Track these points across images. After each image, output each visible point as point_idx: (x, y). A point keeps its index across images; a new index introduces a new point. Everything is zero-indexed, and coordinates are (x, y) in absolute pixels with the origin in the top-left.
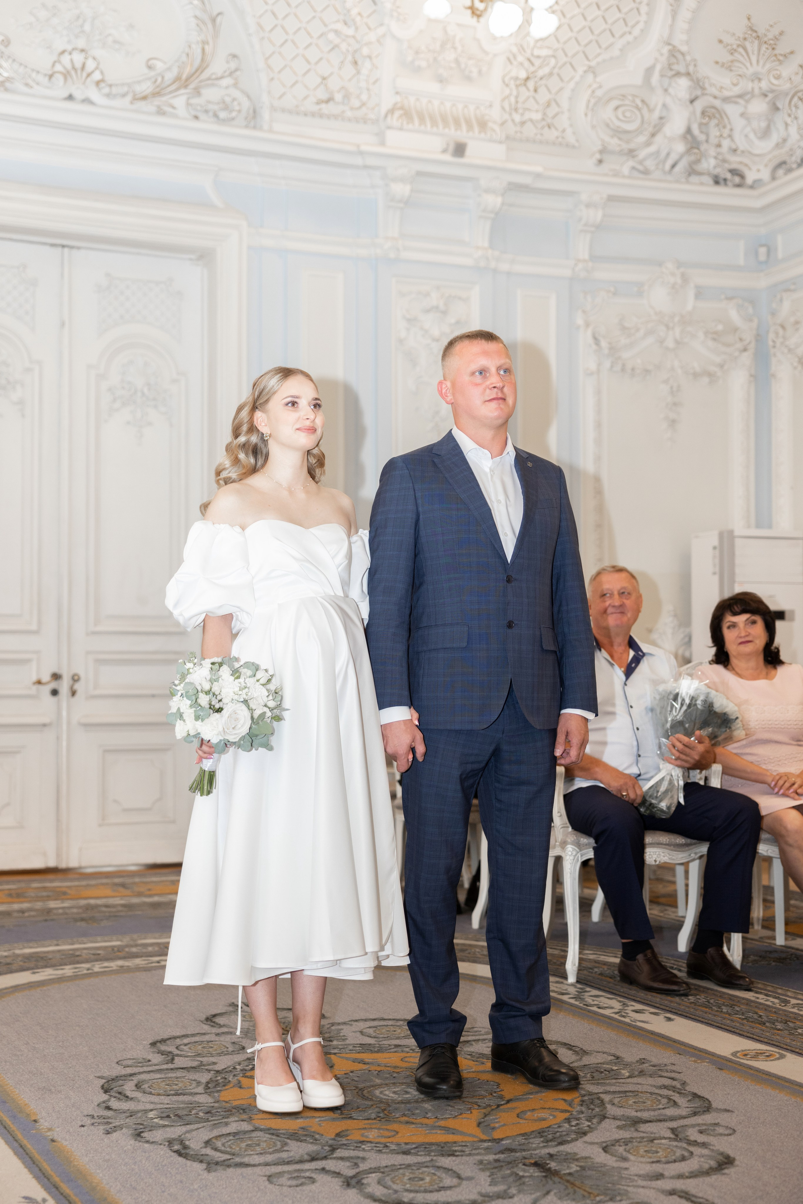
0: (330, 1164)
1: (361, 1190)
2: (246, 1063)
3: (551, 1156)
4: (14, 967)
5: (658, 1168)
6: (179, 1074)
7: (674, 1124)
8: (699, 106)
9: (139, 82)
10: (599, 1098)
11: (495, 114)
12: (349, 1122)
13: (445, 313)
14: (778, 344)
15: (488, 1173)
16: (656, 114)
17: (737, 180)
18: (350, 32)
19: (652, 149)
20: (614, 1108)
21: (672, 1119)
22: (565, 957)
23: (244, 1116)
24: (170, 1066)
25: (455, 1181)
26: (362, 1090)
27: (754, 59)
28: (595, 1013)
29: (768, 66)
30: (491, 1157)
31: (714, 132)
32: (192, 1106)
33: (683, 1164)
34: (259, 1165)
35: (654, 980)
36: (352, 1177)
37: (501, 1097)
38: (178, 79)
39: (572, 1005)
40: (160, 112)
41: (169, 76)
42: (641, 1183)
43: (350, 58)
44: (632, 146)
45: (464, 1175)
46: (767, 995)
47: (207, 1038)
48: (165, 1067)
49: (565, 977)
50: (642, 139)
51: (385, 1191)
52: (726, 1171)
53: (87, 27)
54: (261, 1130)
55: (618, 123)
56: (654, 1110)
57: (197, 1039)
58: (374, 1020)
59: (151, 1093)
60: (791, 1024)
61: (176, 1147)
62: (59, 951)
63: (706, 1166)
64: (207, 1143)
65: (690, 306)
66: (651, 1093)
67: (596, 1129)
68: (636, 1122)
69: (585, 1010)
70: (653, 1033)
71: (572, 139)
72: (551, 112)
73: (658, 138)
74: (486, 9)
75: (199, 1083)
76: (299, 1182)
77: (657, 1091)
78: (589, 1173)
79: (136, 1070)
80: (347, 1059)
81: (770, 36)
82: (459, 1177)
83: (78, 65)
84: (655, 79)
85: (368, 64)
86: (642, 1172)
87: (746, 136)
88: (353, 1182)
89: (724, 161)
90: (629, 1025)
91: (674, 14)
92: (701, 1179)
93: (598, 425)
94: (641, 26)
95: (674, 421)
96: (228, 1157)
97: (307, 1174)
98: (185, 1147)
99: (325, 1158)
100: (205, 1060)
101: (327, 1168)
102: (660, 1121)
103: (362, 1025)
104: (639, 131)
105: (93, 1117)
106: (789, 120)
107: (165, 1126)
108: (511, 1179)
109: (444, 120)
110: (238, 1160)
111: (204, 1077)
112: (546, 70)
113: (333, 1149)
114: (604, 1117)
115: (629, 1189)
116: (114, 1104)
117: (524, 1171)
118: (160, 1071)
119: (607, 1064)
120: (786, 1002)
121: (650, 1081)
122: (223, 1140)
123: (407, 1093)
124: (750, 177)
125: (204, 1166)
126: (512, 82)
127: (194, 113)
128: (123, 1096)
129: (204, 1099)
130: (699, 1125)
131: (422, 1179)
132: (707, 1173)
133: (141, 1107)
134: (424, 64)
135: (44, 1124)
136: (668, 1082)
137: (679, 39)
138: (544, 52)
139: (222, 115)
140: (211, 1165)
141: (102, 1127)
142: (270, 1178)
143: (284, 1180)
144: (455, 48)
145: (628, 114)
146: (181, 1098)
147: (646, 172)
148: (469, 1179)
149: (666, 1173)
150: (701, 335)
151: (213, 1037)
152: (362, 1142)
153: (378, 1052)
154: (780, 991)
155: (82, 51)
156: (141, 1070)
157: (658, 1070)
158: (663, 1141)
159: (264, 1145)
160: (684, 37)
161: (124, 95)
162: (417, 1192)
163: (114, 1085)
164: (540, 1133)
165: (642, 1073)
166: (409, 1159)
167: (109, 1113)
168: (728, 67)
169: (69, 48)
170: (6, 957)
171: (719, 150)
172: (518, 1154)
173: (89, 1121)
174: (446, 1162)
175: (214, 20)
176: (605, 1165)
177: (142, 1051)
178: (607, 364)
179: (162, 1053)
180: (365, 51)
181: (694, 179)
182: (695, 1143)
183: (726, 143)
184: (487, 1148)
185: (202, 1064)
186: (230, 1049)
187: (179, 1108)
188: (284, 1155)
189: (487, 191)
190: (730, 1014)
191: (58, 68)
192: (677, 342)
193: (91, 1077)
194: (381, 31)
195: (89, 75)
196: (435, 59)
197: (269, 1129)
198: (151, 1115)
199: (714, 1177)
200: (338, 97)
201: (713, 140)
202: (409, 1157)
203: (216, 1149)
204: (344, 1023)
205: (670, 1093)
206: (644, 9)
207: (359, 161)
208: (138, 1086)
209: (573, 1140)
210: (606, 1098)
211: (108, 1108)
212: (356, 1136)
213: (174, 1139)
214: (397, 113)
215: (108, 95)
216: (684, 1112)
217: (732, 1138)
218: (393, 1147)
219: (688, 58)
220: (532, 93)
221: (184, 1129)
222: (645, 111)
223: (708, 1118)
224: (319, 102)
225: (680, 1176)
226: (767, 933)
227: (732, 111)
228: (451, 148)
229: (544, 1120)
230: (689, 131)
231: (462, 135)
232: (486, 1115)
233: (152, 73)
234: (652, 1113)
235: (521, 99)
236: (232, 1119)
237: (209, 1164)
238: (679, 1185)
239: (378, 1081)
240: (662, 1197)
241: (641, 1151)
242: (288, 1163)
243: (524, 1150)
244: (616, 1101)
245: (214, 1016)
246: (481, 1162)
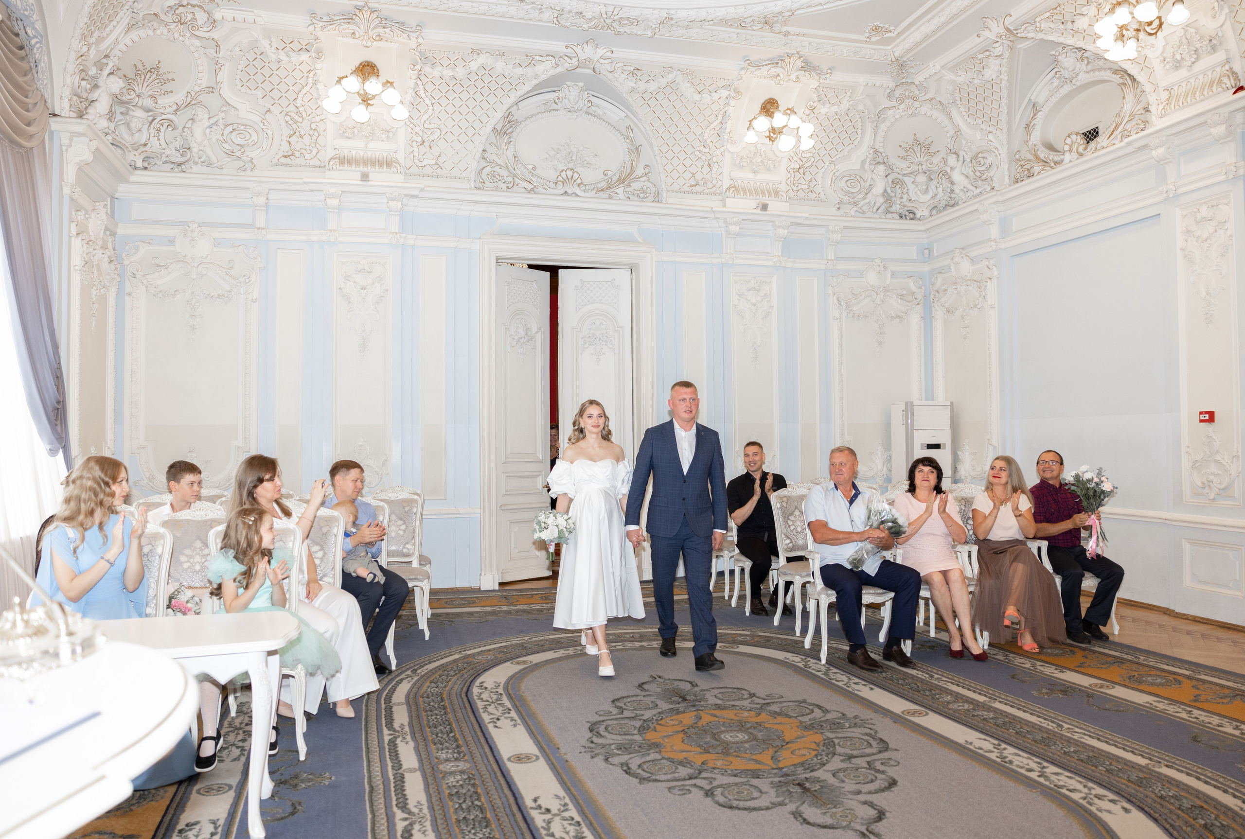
0: (698, 782)
1: (713, 799)
2: (658, 715)
3: (807, 779)
4: (545, 648)
5: (859, 787)
6: (626, 721)
7: (868, 759)
8: (890, 178)
9: (600, 182)
10: (833, 742)
11: (783, 187)
12: (708, 755)
13: (758, 290)
14: (935, 301)
15: (775, 790)
16: (868, 183)
17: (912, 216)
18: (707, 150)
19: (866, 201)
20: (840, 748)
21: (869, 755)
22: (821, 645)
23: (657, 750)
24: (621, 716)
25: (759, 794)
26: (715, 734)
27: (918, 154)
28: (834, 684)
29: (925, 158)
30: (777, 779)
31: (899, 191)
32: (632, 742)
33: (871, 784)
34: (664, 781)
35: (865, 664)
36: (709, 790)
37: (784, 740)
38: (619, 179)
39: (823, 679)
40: (611, 198)
41: (615, 178)
42: (851, 796)
43: (707, 163)
44: (856, 200)
45: (763, 791)
46: (923, 672)
47: (639, 698)
48: (619, 716)
49: (820, 660)
50: (861, 196)
51: (725, 800)
52: (892, 789)
53: (574, 158)
54: (666, 759)
55: (848, 189)
56: (860, 749)
57: (634, 698)
58: (722, 688)
59: (612, 733)
60: (933, 692)
61: (625, 768)
62: (567, 637)
63: (883, 786)
64: (640, 766)
65: (888, 282)
66: (859, 738)
67: (829, 762)
68: (850, 757)
69: (829, 682)
70: (863, 698)
71: (824, 198)
72: (812, 185)
73: (870, 195)
74: (776, 138)
75: (635, 727)
76: (683, 792)
77: (862, 737)
78: (825, 790)
79: (605, 718)
80: (707, 713)
81: (926, 143)
82: (761, 792)
83: (569, 177)
84: (867, 166)
85: (716, 166)
86: (851, 790)
87: (916, 193)
88: (709, 793)
89: (905, 206)
90: (851, 693)
91: (875, 134)
92: (880, 794)
93: (841, 345)
94: (858, 140)
95: (881, 343)
96: (649, 775)
97: (687, 788)
98: (629, 768)
99: (696, 778)
100: (638, 712)
101: (697, 784)
102: (862, 756)
103: (716, 691)
104: (859, 192)
105: (585, 747)
106: (938, 185)
107: (619, 755)
108: (786, 793)
109: (756, 191)
110: (654, 777)
111: (638, 724)
112: (809, 164)
113: (700, 772)
114: (834, 754)
115: (844, 800)
116: (595, 739)
117: (793, 788)
118: (616, 719)
119: (838, 719)
120: (932, 676)
121: (859, 730)
122: (647, 764)
123: (737, 737)
124: (918, 214)
125: (638, 780)
126: (792, 170)
127: (627, 196)
128: (599, 735)
129: (638, 738)
130: (881, 759)
131: (743, 793)
132: (883, 790)
133: (608, 742)
134: (745, 164)
135: (562, 750)
136: (868, 731)
137: (878, 146)
138: (808, 155)
139: (642, 195)
140: (642, 780)
141: (590, 754)
142: (669, 789)
143: (676, 791)
144: (761, 156)
145: (853, 184)
146: (627, 737)
147: (864, 213)
148: (766, 793)
149: (863, 791)
150: (894, 296)
151: (642, 698)
152: (714, 768)
153: (723, 709)
154: (929, 669)
155: (572, 169)
156: (608, 718)
157: (864, 723)
158: (863, 770)
159: (666, 768)
160: (881, 145)
161: (593, 189)
162: (740, 800)
163: (595, 727)
164: (802, 764)
165: (855, 725)
166: (737, 780)
167: (593, 745)
168: (905, 158)
169: (565, 168)
170: (541, 640)
171: (901, 200)
172: (790, 778)
173: (583, 750)
174: (755, 782)
175: (637, 149)
176: (833, 785)
177: (608, 707)
178: (845, 314)
179: (617, 707)
180: (715, 159)
181: (889, 216)
182: (878, 771)
183: (905, 197)
184: (775, 774)
185: (637, 716)
186: (651, 706)
187: (626, 743)
188: (676, 775)
189: (779, 227)
190: (903, 685)
191: (560, 179)
192: (882, 301)
193: (584, 722)
194: (722, 149)
195: (575, 181)
196: (751, 161)
197: (669, 758)
198: (613, 747)
199: (886, 793)
200: (701, 183)
201: (898, 195)
202: (737, 778)
203: (644, 770)
204: (707, 690)
205: (868, 738)
206: (859, 132)
207: (712, 215)
208: (606, 728)
209: (819, 769)
210: (836, 741)
211: (592, 742)
212: (711, 764)
213: (624, 763)
214: (732, 190)
215: (584, 191)
216: (874, 751)
217: (897, 768)
218: (729, 772)
219: (884, 155)
220: (802, 175)
221: (628, 757)
222: (862, 182)
223: (886, 755)
224: (691, 186)
225: (870, 793)
226: (926, 628)
227: (908, 180)
228: (760, 206)
229: (805, 755)
230: (885, 191)
231: (765, 200)
232: (776, 752)
233: (607, 177)
234: (859, 752)
235: (795, 179)
236: (651, 751)
237: (640, 779)
238: (869, 798)
239: (723, 729)
240: (860, 805)
241: (852, 776)
242: (678, 780)
243: (794, 775)
244: (841, 743)
245: (643, 684)
246: (772, 783)
